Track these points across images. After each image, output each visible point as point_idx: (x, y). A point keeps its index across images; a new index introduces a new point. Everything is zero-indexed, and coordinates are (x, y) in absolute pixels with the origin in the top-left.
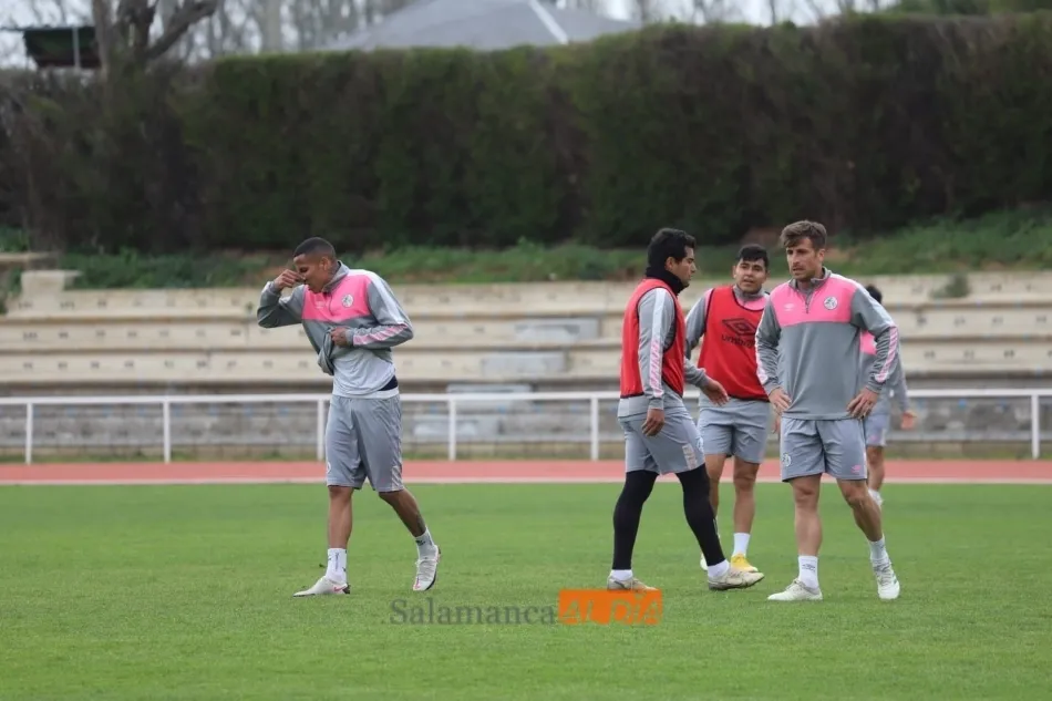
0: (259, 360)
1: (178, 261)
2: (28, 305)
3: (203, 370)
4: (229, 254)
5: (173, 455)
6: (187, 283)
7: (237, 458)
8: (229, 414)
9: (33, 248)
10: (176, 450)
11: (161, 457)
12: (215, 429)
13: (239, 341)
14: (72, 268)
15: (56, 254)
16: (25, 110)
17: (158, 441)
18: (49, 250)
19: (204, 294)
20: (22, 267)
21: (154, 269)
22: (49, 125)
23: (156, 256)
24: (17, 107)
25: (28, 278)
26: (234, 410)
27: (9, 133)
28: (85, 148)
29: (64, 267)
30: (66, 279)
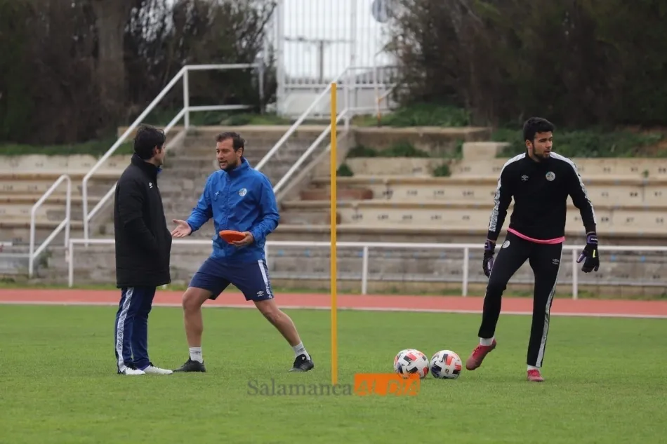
0: (652, 217)
1: (588, 135)
2: (467, 169)
3: (607, 224)
4: (630, 130)
5: (579, 292)
6: (595, 153)
7: (633, 297)
8: (626, 262)
9: (473, 125)
10: (583, 289)
11: (571, 295)
12: (614, 272)
13: (636, 202)
14: (503, 140)
15: (490, 129)
16: (470, 12)
17: (568, 282)
18: (486, 125)
19: (608, 163)
20: (462, 139)
21: (568, 142)
22: (489, 24)
23: (570, 131)
24: (464, 10)
25: (468, 147)
26: (630, 258)
27: (457, 30)
28: (516, 43)
29: (497, 140)
30: (498, 148)
